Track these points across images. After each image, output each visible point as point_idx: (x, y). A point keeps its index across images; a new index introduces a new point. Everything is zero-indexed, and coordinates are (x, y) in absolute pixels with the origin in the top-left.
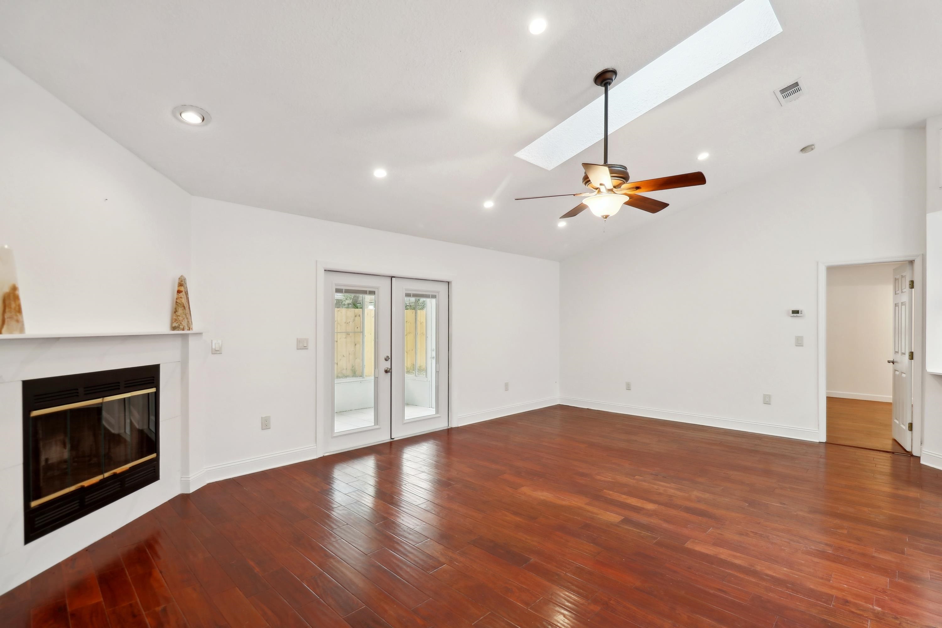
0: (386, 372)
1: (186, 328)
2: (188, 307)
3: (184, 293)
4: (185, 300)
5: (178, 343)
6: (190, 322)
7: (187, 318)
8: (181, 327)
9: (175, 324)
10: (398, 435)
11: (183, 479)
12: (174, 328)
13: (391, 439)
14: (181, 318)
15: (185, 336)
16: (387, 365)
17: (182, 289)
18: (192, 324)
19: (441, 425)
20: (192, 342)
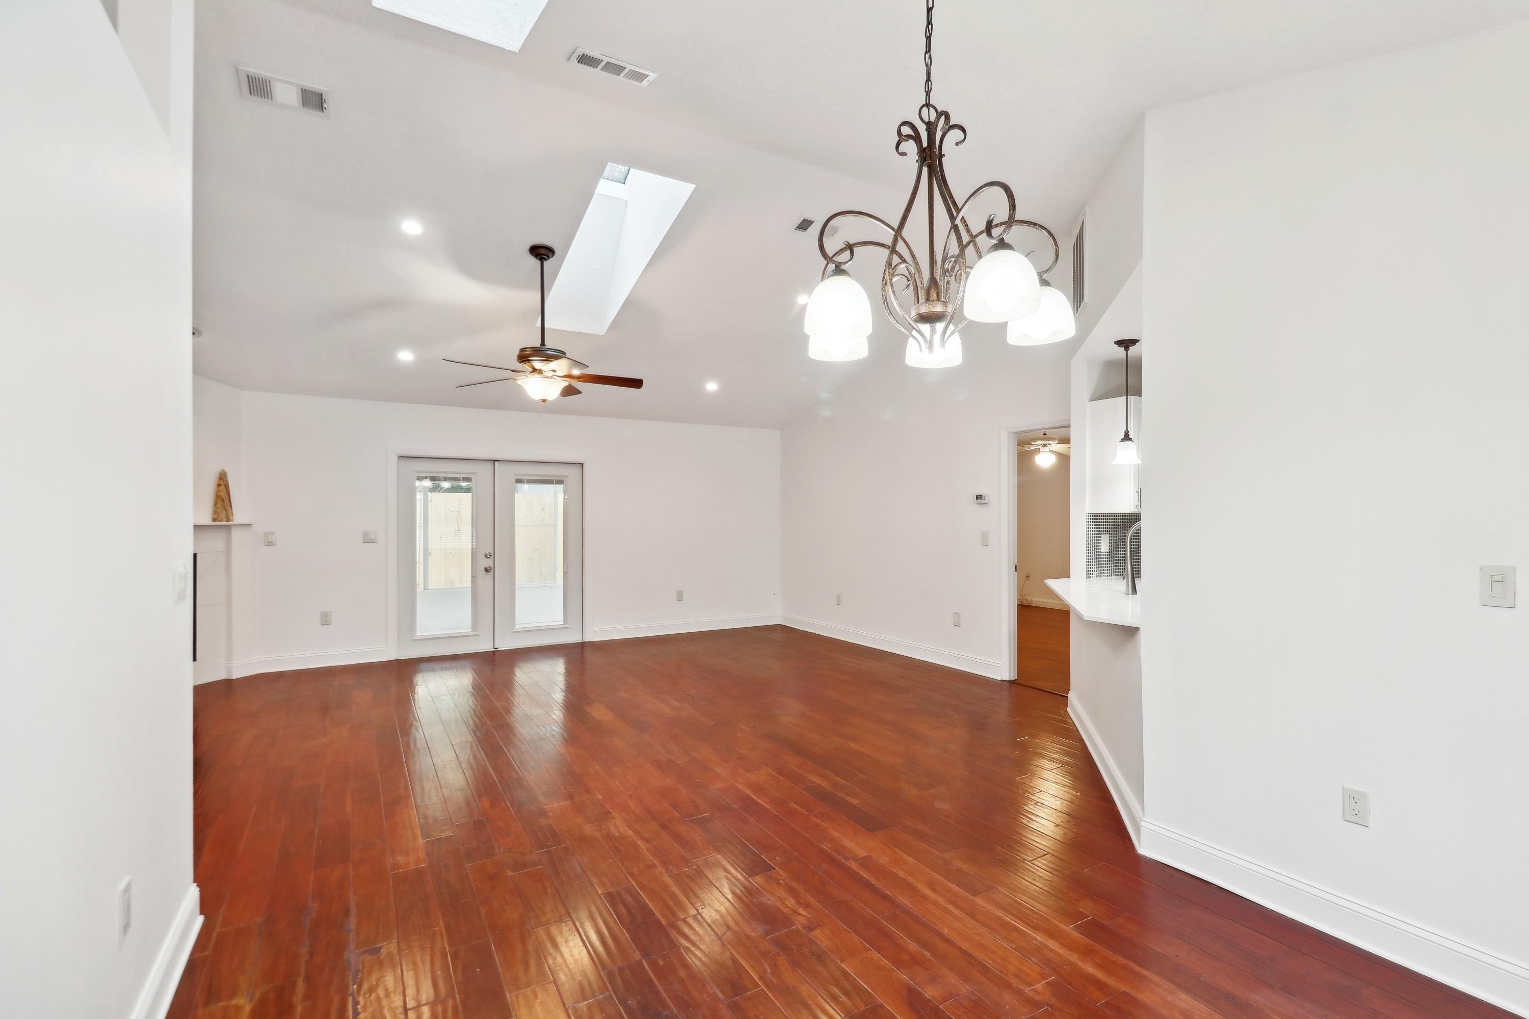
0: (487, 570)
1: (225, 519)
2: (227, 500)
3: (223, 486)
4: (224, 493)
5: (222, 534)
6: (230, 514)
7: (226, 511)
8: (219, 518)
9: (215, 517)
10: (504, 644)
11: (228, 665)
12: (214, 520)
13: (495, 648)
14: (219, 510)
15: (228, 527)
16: (488, 563)
17: (222, 482)
18: (233, 515)
19: (573, 638)
20: (236, 534)
